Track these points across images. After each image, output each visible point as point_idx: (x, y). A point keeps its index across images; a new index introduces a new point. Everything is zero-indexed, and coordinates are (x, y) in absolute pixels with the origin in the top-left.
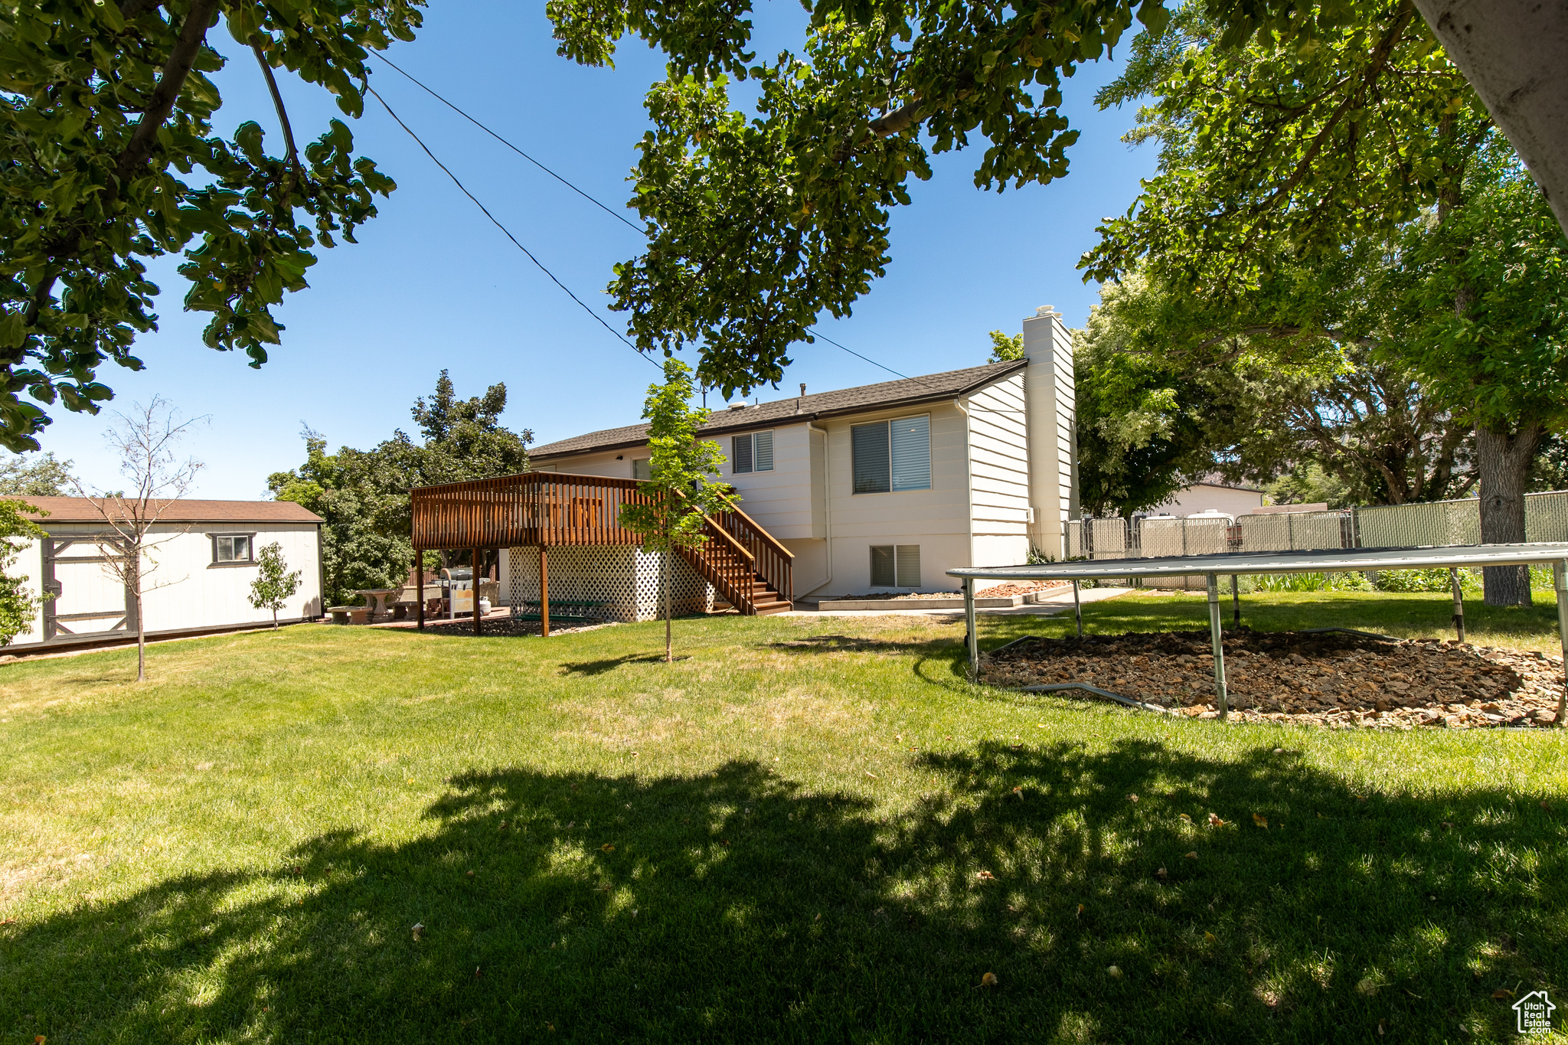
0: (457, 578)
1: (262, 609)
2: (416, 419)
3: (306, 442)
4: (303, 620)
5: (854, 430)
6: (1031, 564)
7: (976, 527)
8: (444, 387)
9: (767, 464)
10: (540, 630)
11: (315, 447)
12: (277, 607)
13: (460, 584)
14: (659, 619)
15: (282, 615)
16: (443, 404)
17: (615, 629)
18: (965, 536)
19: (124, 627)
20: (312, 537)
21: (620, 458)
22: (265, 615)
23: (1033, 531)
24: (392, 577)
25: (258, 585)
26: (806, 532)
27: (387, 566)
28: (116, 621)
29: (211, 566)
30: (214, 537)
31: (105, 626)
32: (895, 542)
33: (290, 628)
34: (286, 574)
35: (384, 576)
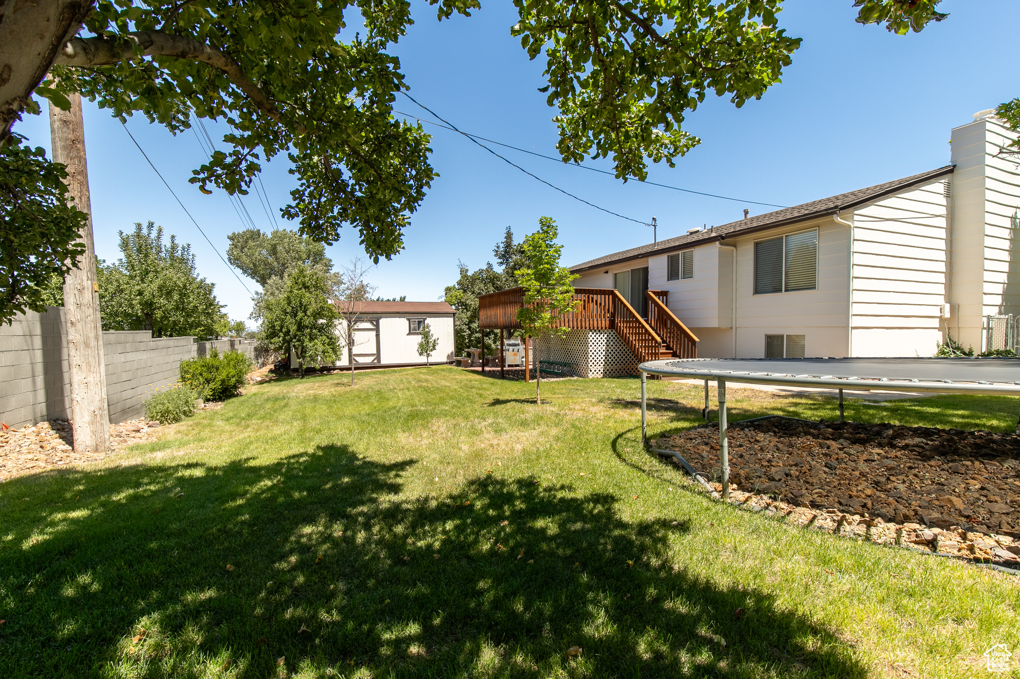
0: (510, 345)
1: (422, 357)
2: (496, 255)
3: (459, 270)
4: (447, 363)
5: (757, 245)
6: (942, 356)
7: (854, 322)
8: (509, 236)
9: (688, 274)
10: (525, 379)
11: (463, 272)
12: (428, 355)
13: (511, 348)
14: (604, 377)
15: (431, 360)
16: (508, 245)
17: (575, 381)
18: (845, 329)
19: (376, 361)
20: (450, 320)
21: (607, 272)
22: (423, 359)
23: (947, 326)
24: (495, 343)
25: (421, 345)
26: (713, 322)
27: (492, 336)
28: (373, 358)
29: (408, 334)
30: (409, 320)
31: (369, 360)
32: (785, 332)
33: (433, 367)
34: (433, 338)
35: (490, 342)
